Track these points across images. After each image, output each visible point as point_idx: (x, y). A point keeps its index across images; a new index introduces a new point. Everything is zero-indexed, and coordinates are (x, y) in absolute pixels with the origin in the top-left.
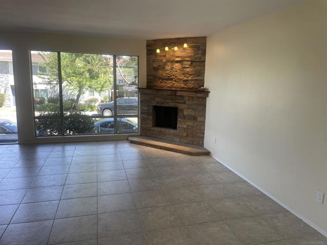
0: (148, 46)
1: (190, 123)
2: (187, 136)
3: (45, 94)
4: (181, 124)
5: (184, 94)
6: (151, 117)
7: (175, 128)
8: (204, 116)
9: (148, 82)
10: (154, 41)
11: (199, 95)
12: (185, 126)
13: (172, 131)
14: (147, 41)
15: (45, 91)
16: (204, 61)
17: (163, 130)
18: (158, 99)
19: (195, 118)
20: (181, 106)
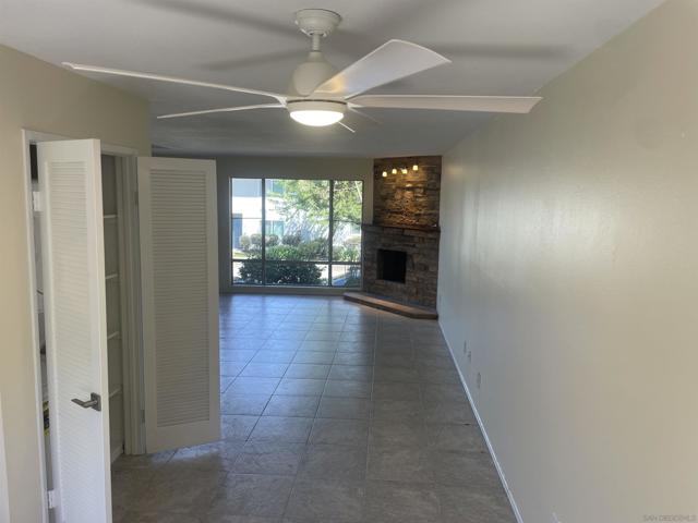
0: (375, 167)
1: (421, 275)
2: (417, 293)
3: (279, 229)
4: (410, 277)
5: (413, 233)
6: (375, 265)
7: (403, 280)
8: (437, 265)
9: (375, 217)
10: (383, 160)
11: (430, 236)
12: (415, 279)
13: (399, 286)
14: (375, 160)
15: (280, 223)
16: (439, 189)
17: (389, 283)
18: (383, 240)
19: (426, 268)
20: (410, 251)
